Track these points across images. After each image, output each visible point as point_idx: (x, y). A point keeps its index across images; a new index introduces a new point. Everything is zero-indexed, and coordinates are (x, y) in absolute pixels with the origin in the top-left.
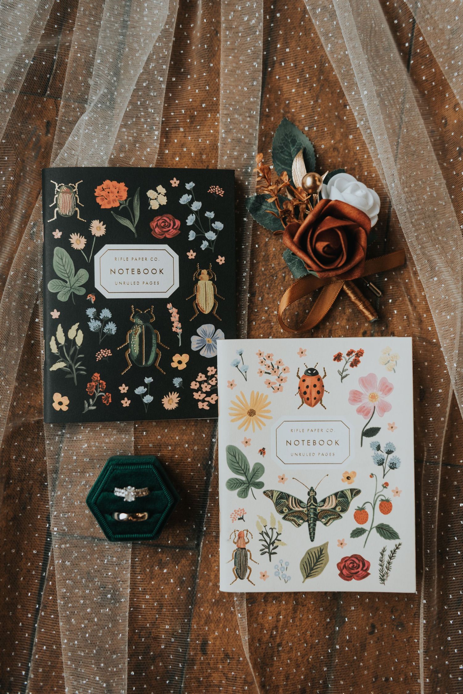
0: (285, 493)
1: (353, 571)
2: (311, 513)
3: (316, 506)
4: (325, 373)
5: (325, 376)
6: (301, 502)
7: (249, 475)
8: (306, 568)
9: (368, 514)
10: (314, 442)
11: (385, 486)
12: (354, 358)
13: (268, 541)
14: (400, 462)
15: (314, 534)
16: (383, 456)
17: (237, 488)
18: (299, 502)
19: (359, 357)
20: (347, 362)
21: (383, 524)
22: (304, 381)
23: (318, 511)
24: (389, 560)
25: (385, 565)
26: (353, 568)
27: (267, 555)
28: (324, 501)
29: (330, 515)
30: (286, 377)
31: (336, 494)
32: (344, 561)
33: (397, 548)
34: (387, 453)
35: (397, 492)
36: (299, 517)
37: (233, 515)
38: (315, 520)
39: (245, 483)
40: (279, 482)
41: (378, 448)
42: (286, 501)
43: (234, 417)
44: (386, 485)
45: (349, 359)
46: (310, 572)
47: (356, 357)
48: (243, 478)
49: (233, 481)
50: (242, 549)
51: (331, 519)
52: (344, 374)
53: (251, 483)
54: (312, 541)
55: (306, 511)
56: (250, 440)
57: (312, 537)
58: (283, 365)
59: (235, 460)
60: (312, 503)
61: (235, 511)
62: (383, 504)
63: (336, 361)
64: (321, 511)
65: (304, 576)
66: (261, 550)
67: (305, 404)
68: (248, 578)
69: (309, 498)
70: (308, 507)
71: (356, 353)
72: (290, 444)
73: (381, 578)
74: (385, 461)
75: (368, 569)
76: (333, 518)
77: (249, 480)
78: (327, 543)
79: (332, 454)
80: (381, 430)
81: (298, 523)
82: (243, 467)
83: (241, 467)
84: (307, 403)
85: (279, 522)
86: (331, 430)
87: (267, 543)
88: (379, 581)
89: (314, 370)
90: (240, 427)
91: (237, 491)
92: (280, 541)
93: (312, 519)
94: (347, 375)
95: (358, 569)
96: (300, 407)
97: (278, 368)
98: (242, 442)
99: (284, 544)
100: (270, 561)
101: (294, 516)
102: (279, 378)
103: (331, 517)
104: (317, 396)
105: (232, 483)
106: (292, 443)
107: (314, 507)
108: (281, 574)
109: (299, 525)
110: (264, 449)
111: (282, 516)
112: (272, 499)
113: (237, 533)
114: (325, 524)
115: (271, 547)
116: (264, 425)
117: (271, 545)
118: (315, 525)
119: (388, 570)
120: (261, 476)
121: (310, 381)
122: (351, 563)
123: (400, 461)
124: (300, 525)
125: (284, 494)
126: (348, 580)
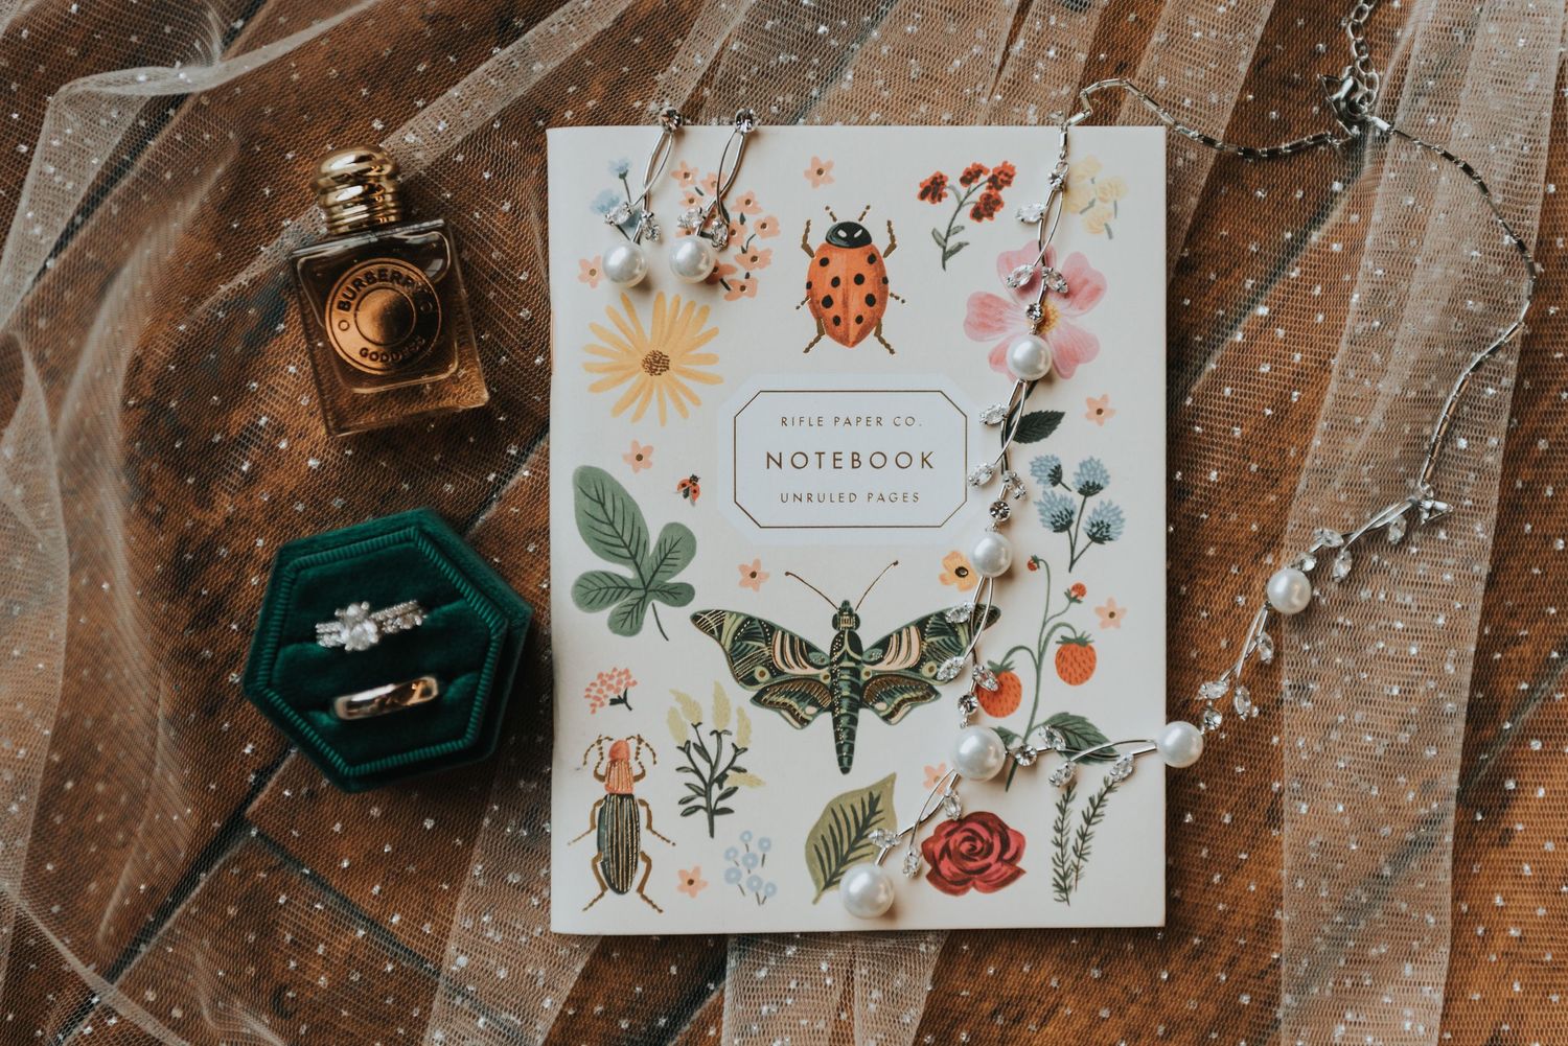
0: (760, 621)
1: (971, 865)
2: (841, 684)
3: (858, 662)
4: (893, 238)
5: (892, 247)
6: (811, 648)
7: (645, 561)
8: (824, 855)
9: (1020, 686)
10: (856, 459)
11: (1073, 594)
12: (983, 190)
13: (706, 774)
14: (1122, 521)
15: (851, 749)
16: (1071, 501)
17: (609, 603)
18: (805, 649)
19: (1000, 188)
20: (961, 205)
21: (1066, 714)
22: (824, 262)
23: (864, 678)
24: (1085, 826)
25: (1072, 843)
26: (971, 855)
27: (702, 815)
28: (884, 644)
29: (902, 691)
30: (768, 251)
31: (921, 624)
32: (945, 832)
33: (1110, 789)
34: (1081, 492)
35: (1112, 615)
36: (803, 697)
37: (595, 689)
38: (855, 707)
39: (632, 589)
40: (743, 584)
41: (1056, 477)
42: (763, 645)
43: (598, 377)
44: (1077, 593)
45: (969, 194)
46: (837, 870)
47: (990, 188)
48: (627, 572)
49: (596, 581)
50: (622, 796)
51: (904, 701)
52: (952, 242)
53: (652, 587)
54: (845, 770)
55: (826, 677)
56: (650, 449)
57: (845, 760)
58: (757, 210)
59: (600, 514)
60: (845, 653)
61: (600, 676)
62: (1068, 654)
63: (927, 201)
64: (874, 678)
65: (817, 882)
66: (682, 802)
67: (826, 338)
68: (640, 889)
69: (837, 637)
70: (832, 664)
71: (990, 174)
72: (780, 465)
73: (1057, 885)
74: (1075, 518)
75: (1017, 856)
76: (910, 700)
77: (647, 579)
78: (892, 779)
79: (910, 498)
80: (1063, 420)
81: (802, 714)
82: (627, 538)
83: (621, 537)
84: (833, 335)
85: (740, 711)
86: (910, 421)
87: (702, 779)
88: (1052, 893)
89: (857, 227)
90: (619, 409)
91: (606, 614)
92: (745, 771)
93: (845, 702)
94: (960, 246)
95: (986, 857)
96: (811, 345)
97: (743, 220)
98: (625, 457)
99: (756, 782)
100: (712, 835)
101: (789, 694)
102: (744, 251)
103: (906, 696)
104: (866, 312)
105: (590, 586)
106: (786, 461)
107: (852, 664)
108: (745, 875)
109: (804, 722)
110: (694, 479)
111: (752, 692)
112: (719, 640)
113: (607, 746)
114: (887, 718)
115: (716, 792)
116: (696, 401)
117: (715, 786)
118: (854, 721)
119: (1080, 856)
120: (684, 566)
121: (845, 262)
122: (965, 840)
123: (1122, 516)
124: (808, 722)
125: (757, 624)
126: (955, 893)
